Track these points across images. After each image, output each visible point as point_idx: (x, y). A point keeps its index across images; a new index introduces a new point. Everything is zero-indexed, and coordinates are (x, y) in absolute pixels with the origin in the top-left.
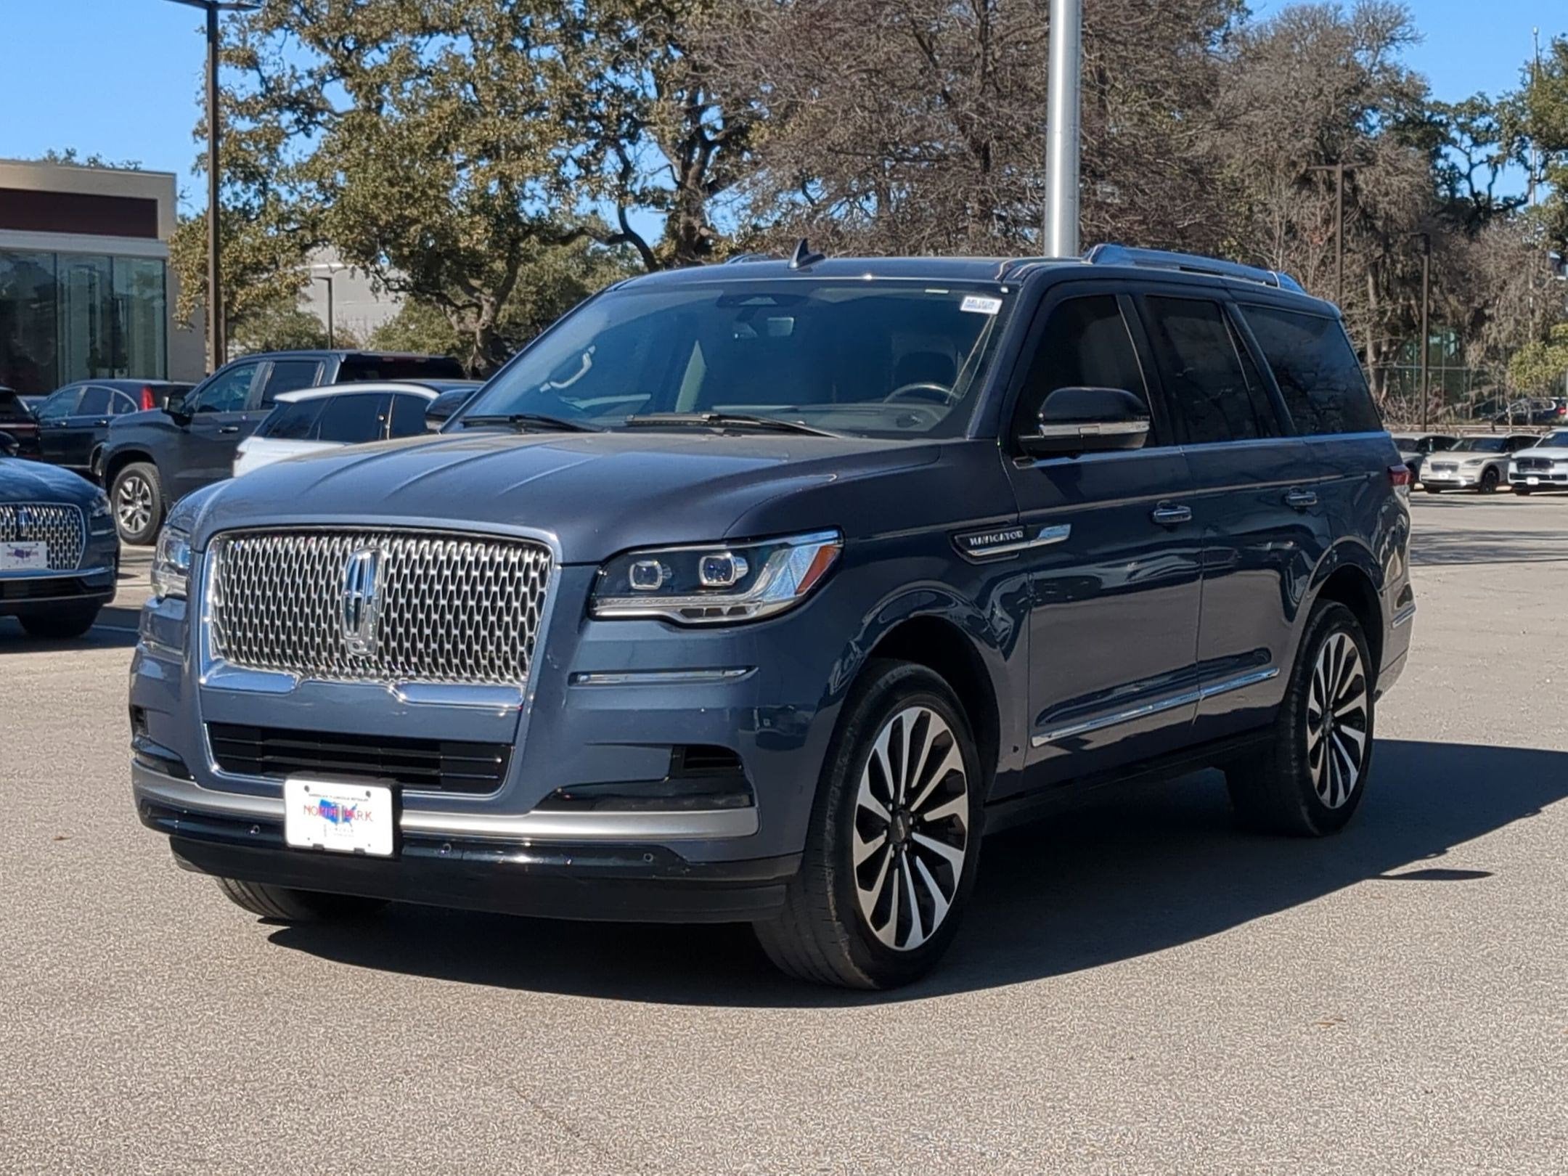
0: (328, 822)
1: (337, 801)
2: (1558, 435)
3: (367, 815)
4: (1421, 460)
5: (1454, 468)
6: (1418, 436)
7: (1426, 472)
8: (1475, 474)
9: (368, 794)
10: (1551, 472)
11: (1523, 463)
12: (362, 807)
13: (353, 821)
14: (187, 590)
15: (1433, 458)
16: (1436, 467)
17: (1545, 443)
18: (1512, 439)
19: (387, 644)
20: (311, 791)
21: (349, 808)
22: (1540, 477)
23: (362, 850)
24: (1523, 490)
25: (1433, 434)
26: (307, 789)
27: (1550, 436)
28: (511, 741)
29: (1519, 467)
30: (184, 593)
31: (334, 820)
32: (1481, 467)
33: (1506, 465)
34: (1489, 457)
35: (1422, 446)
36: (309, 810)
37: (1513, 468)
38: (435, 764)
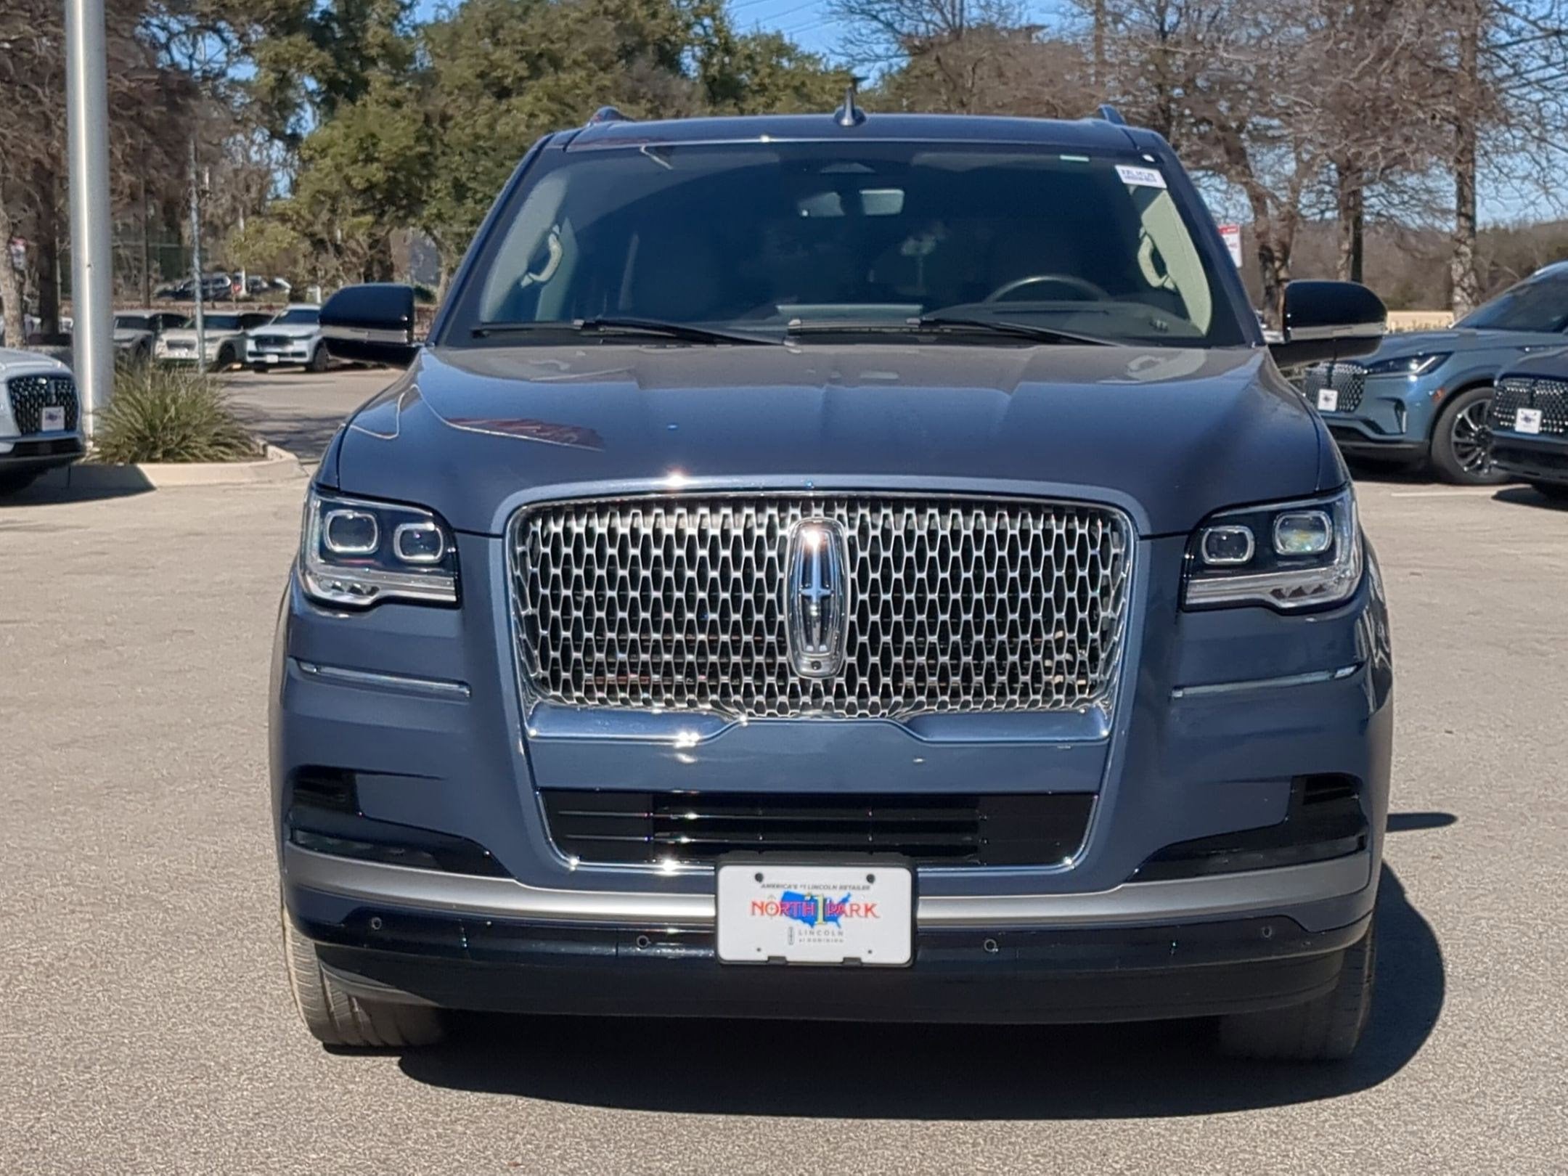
0: (799, 925)
1: (814, 892)
2: (291, 312)
3: (868, 909)
4: (157, 337)
5: (189, 346)
6: (147, 314)
7: (161, 350)
8: (212, 351)
9: (871, 879)
10: (289, 349)
11: (261, 340)
12: (858, 898)
13: (842, 919)
14: (458, 592)
15: (168, 336)
16: (171, 345)
17: (280, 321)
18: (245, 316)
19: (863, 659)
20: (765, 881)
21: (836, 900)
22: (280, 355)
23: (858, 959)
24: (262, 367)
25: (160, 311)
26: (759, 877)
27: (284, 313)
28: (1093, 788)
29: (257, 344)
30: (453, 598)
31: (811, 921)
32: (218, 344)
33: (243, 345)
34: (224, 335)
35: (151, 324)
36: (763, 908)
37: (251, 346)
38: (972, 827)
